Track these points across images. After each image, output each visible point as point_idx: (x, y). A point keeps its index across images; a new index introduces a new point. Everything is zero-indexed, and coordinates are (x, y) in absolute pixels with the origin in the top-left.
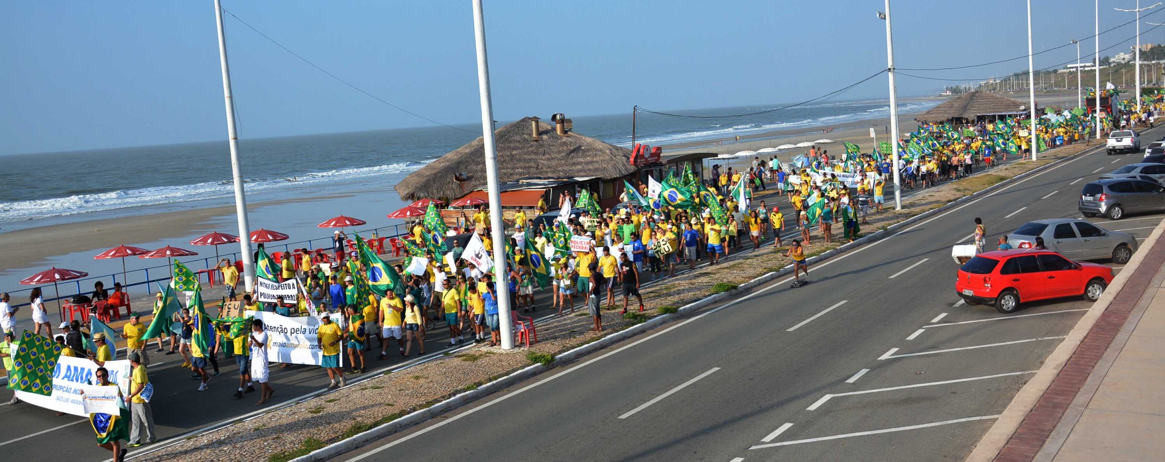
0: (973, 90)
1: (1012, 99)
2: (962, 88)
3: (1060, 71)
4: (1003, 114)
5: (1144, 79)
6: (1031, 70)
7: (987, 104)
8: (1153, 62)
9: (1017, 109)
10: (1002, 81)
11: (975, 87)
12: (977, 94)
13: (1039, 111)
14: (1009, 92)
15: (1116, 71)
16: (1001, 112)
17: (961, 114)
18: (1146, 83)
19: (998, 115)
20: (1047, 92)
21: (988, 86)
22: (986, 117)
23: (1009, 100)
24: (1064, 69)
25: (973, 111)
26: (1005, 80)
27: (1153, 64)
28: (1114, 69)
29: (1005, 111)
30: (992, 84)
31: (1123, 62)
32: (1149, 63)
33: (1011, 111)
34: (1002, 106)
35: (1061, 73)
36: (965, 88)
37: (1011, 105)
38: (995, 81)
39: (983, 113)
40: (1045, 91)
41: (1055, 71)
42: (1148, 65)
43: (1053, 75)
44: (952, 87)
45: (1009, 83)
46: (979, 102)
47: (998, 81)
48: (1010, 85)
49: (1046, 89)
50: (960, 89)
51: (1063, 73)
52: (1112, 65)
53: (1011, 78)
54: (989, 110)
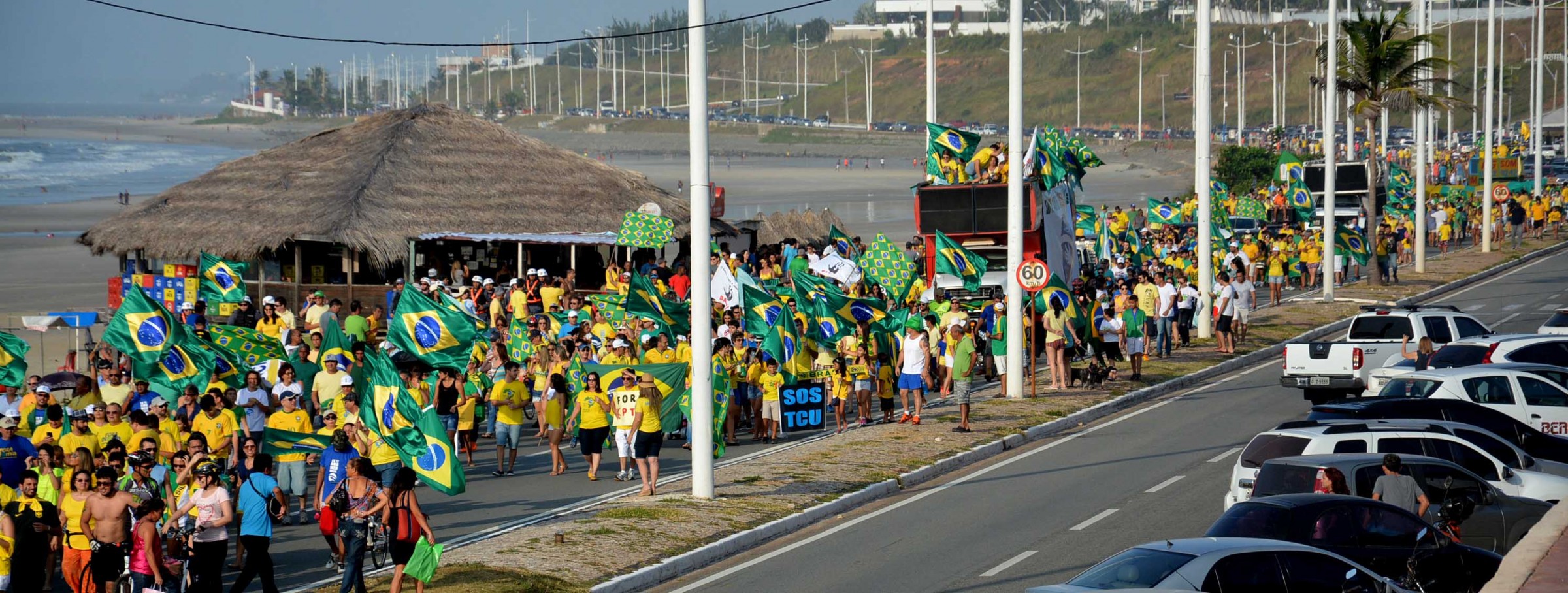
0: (399, 101)
1: (602, 165)
2: (342, 84)
3: (839, 32)
4: (554, 238)
5: (1233, 105)
6: (695, 15)
7: (473, 180)
8: (1277, 17)
10: (550, 61)
11: (413, 82)
12: (420, 124)
13: (733, 234)
14: (586, 122)
15: (1108, 50)
16: (544, 228)
17: (337, 226)
18: (1241, 124)
19: (527, 246)
20: (777, 136)
21: (478, 83)
22: (467, 251)
23: (588, 168)
24: (860, 20)
25: (396, 214)
26: (568, 58)
27: (1277, 28)
28: (1098, 40)
29: (559, 226)
30: (501, 74)
31: (1138, 6)
32: (1259, 19)
33: (593, 226)
34: (545, 194)
35: (843, 44)
36: (362, 84)
37: (594, 196)
38: (515, 57)
39: (450, 225)
40: (763, 129)
41: (817, 30)
42: (1253, 33)
43: (803, 49)
44: (289, 76)
45: (590, 77)
46: (431, 166)
47: (530, 61)
48: (590, 91)
49: (768, 119)
50: (331, 90)
51: (855, 42)
52: (1086, 20)
53: (599, 50)
54: (487, 216)
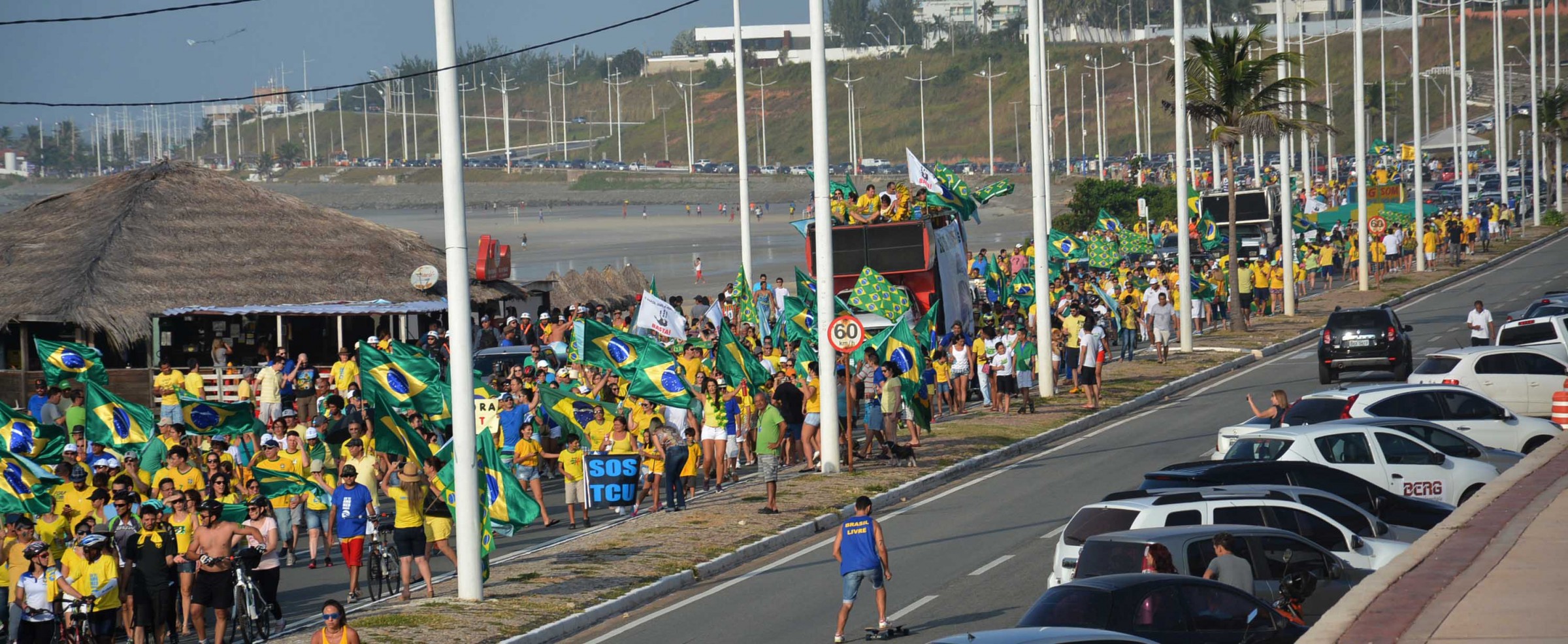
0: (158, 154)
1: (368, 223)
2: (95, 140)
3: (655, 64)
4: (317, 308)
5: (1093, 134)
6: (444, 57)
7: (223, 246)
8: (1139, 35)
9: (395, 285)
10: (332, 107)
11: (174, 134)
12: (162, 185)
13: (522, 297)
14: (374, 174)
15: (953, 75)
16: (306, 298)
17: (68, 304)
18: (1102, 155)
19: (287, 318)
20: (587, 182)
21: (250, 135)
22: (219, 326)
23: (354, 228)
24: (678, 51)
25: (135, 288)
26: (350, 102)
27: (1138, 47)
28: (942, 65)
29: (324, 295)
30: (275, 123)
31: (986, 26)
32: (1119, 37)
33: (362, 294)
34: (306, 260)
35: (660, 77)
36: (118, 139)
37: (362, 260)
38: (292, 105)
39: (198, 298)
40: (573, 176)
41: (631, 62)
42: (1112, 53)
43: (615, 84)
44: (33, 132)
45: (376, 122)
46: (175, 232)
47: (309, 107)
48: (377, 138)
49: (578, 163)
50: (82, 146)
51: (673, 75)
52: (930, 42)
53: (386, 93)
54: (240, 286)
